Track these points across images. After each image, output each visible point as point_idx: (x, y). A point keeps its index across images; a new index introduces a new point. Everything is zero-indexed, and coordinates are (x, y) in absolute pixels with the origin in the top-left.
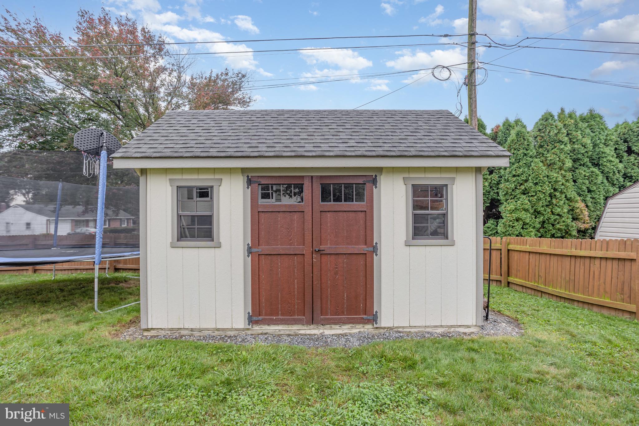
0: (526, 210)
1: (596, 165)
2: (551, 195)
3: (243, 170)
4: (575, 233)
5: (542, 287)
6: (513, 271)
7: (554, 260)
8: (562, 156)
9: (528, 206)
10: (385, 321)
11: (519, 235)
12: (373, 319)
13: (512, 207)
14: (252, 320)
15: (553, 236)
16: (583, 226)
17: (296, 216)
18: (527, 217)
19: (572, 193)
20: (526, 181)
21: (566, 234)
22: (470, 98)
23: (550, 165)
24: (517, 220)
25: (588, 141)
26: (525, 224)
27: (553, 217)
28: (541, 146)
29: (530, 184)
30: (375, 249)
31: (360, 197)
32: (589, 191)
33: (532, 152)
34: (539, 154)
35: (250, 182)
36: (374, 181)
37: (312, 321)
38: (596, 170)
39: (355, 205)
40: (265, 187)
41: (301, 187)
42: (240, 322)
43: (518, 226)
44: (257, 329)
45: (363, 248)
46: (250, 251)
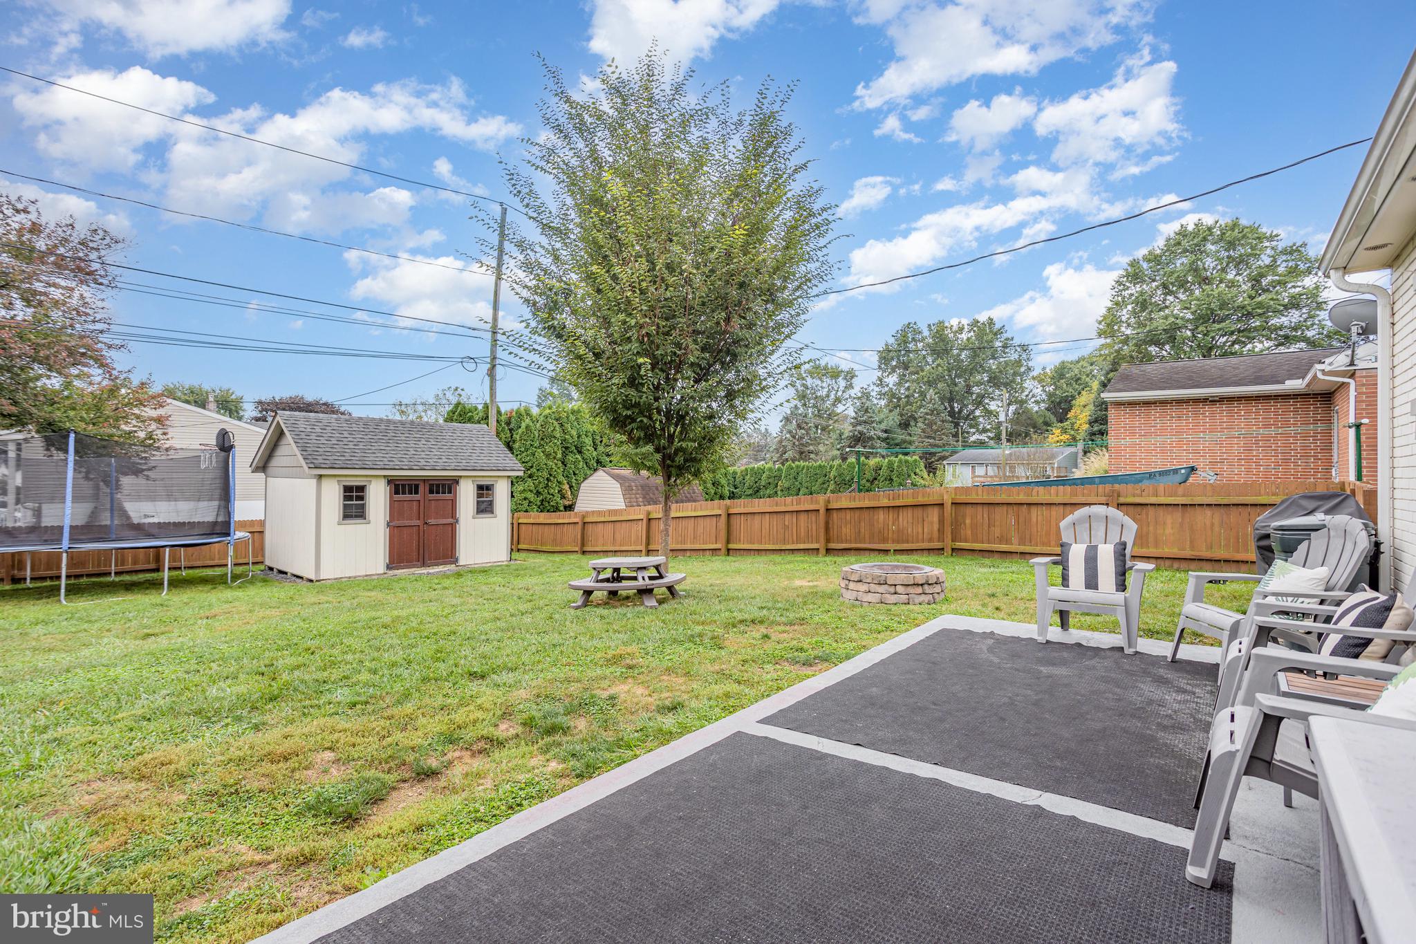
0: (531, 491)
1: (580, 452)
2: (548, 479)
3: (385, 476)
4: (562, 508)
5: (540, 548)
6: (522, 540)
7: (547, 527)
8: (556, 449)
9: (532, 488)
10: (462, 562)
11: (526, 511)
12: (455, 561)
13: (522, 488)
14: (389, 567)
15: (548, 511)
16: (567, 503)
17: (415, 503)
18: (531, 496)
19: (561, 478)
20: (532, 467)
21: (556, 509)
22: (491, 389)
23: (548, 456)
24: (525, 499)
25: (574, 433)
26: (530, 502)
27: (549, 497)
28: (542, 439)
29: (534, 470)
30: (457, 521)
31: (450, 492)
32: (575, 474)
33: (537, 444)
34: (541, 446)
35: (389, 482)
36: (457, 482)
37: (424, 565)
38: (578, 456)
39: (447, 496)
40: (397, 487)
41: (417, 487)
42: (381, 568)
43: (526, 503)
44: (392, 573)
45: (450, 520)
46: (388, 525)
